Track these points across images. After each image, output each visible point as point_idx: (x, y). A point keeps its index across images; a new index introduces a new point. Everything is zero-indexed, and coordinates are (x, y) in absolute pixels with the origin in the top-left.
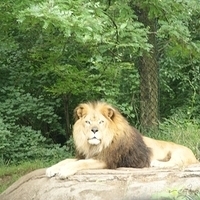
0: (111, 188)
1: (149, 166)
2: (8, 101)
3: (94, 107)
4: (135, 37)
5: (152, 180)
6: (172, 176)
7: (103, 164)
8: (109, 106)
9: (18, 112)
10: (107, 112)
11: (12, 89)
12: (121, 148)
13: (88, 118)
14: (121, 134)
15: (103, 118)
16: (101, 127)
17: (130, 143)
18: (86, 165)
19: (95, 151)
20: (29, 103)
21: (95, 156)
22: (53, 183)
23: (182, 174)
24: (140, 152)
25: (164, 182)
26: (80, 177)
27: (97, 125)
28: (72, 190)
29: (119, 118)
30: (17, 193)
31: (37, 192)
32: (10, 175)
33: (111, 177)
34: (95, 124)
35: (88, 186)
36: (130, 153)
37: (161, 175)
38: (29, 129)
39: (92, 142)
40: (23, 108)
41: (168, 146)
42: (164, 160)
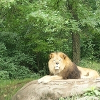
0: (66, 87)
1: (80, 78)
2: (15, 56)
3: (57, 54)
4: (73, 25)
5: (83, 84)
6: (91, 82)
7: (61, 78)
8: (63, 54)
9: (19, 60)
10: (62, 56)
11: (17, 51)
12: (68, 71)
13: (54, 59)
14: (68, 65)
15: (60, 58)
16: (60, 62)
17: (72, 69)
18: (54, 78)
19: (57, 72)
20: (24, 57)
21: (58, 74)
22: (41, 85)
23: (95, 81)
24: (76, 73)
25: (88, 84)
26: (53, 83)
27: (58, 61)
28: (49, 88)
29: (67, 58)
30: (26, 90)
31: (34, 89)
32: (20, 83)
33: (65, 82)
34: (57, 61)
35: (56, 86)
36: (72, 73)
37: (86, 82)
38: (24, 67)
39: (56, 68)
40: (22, 59)
41: (88, 70)
42: (86, 76)
